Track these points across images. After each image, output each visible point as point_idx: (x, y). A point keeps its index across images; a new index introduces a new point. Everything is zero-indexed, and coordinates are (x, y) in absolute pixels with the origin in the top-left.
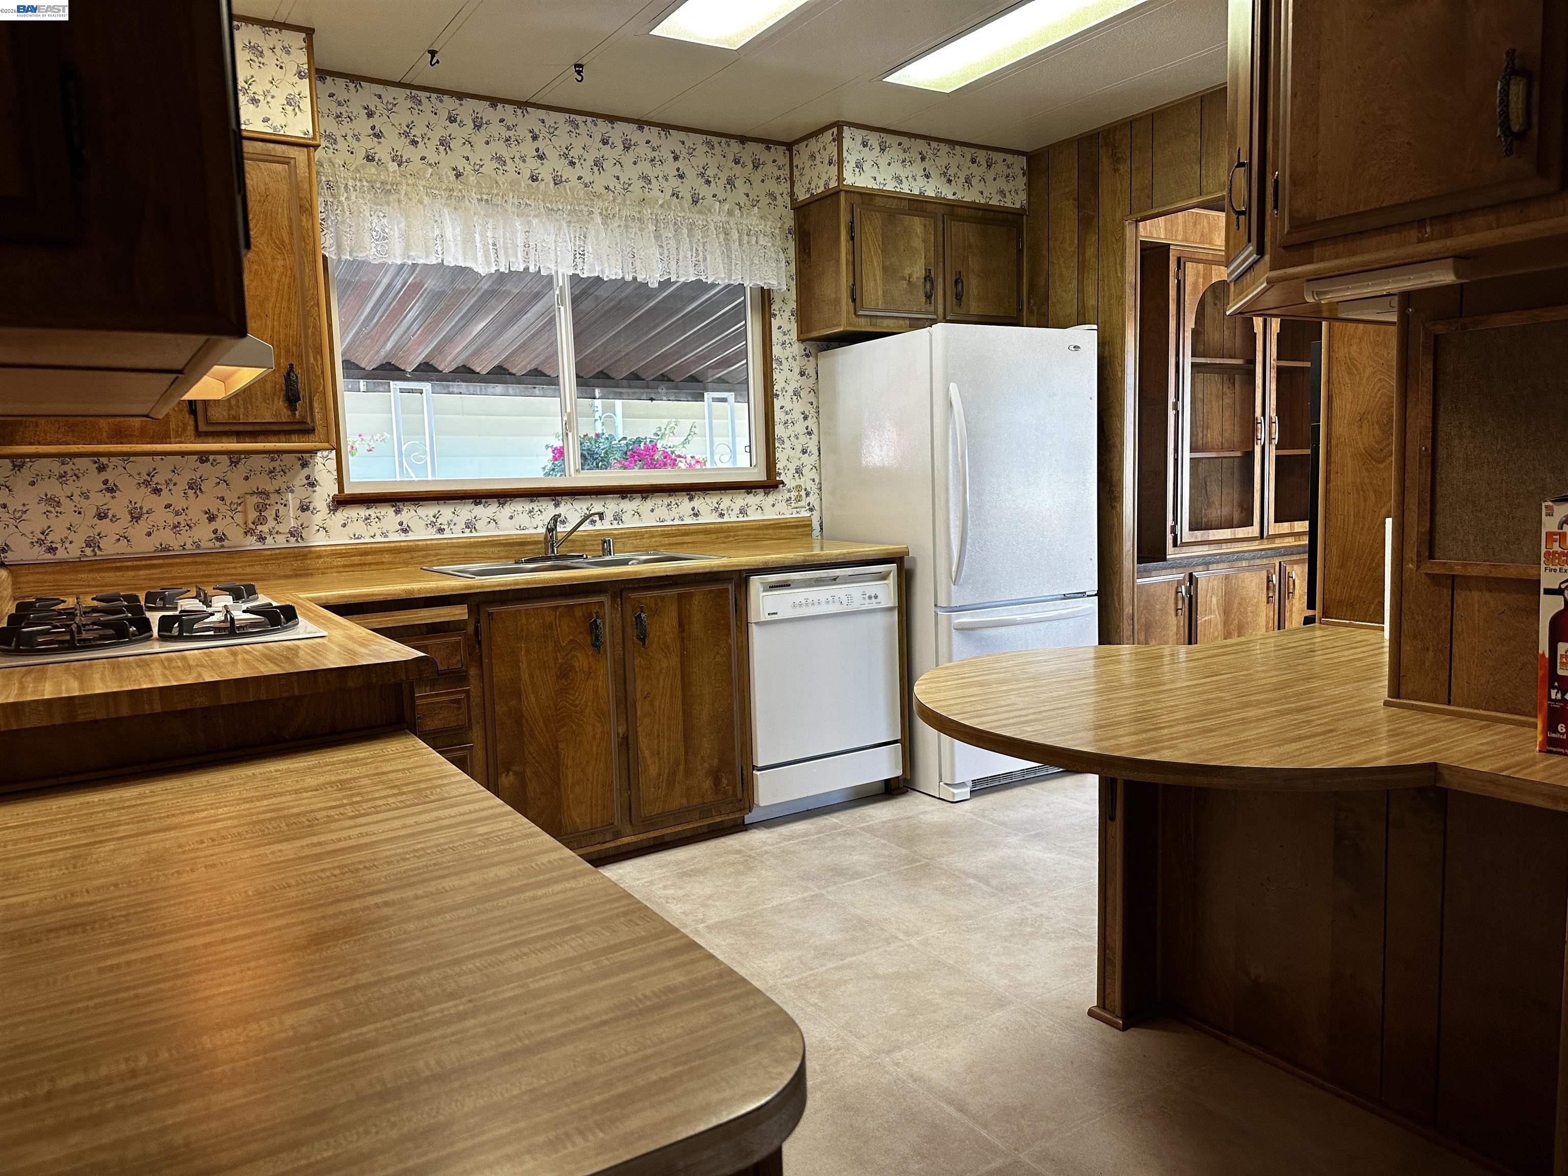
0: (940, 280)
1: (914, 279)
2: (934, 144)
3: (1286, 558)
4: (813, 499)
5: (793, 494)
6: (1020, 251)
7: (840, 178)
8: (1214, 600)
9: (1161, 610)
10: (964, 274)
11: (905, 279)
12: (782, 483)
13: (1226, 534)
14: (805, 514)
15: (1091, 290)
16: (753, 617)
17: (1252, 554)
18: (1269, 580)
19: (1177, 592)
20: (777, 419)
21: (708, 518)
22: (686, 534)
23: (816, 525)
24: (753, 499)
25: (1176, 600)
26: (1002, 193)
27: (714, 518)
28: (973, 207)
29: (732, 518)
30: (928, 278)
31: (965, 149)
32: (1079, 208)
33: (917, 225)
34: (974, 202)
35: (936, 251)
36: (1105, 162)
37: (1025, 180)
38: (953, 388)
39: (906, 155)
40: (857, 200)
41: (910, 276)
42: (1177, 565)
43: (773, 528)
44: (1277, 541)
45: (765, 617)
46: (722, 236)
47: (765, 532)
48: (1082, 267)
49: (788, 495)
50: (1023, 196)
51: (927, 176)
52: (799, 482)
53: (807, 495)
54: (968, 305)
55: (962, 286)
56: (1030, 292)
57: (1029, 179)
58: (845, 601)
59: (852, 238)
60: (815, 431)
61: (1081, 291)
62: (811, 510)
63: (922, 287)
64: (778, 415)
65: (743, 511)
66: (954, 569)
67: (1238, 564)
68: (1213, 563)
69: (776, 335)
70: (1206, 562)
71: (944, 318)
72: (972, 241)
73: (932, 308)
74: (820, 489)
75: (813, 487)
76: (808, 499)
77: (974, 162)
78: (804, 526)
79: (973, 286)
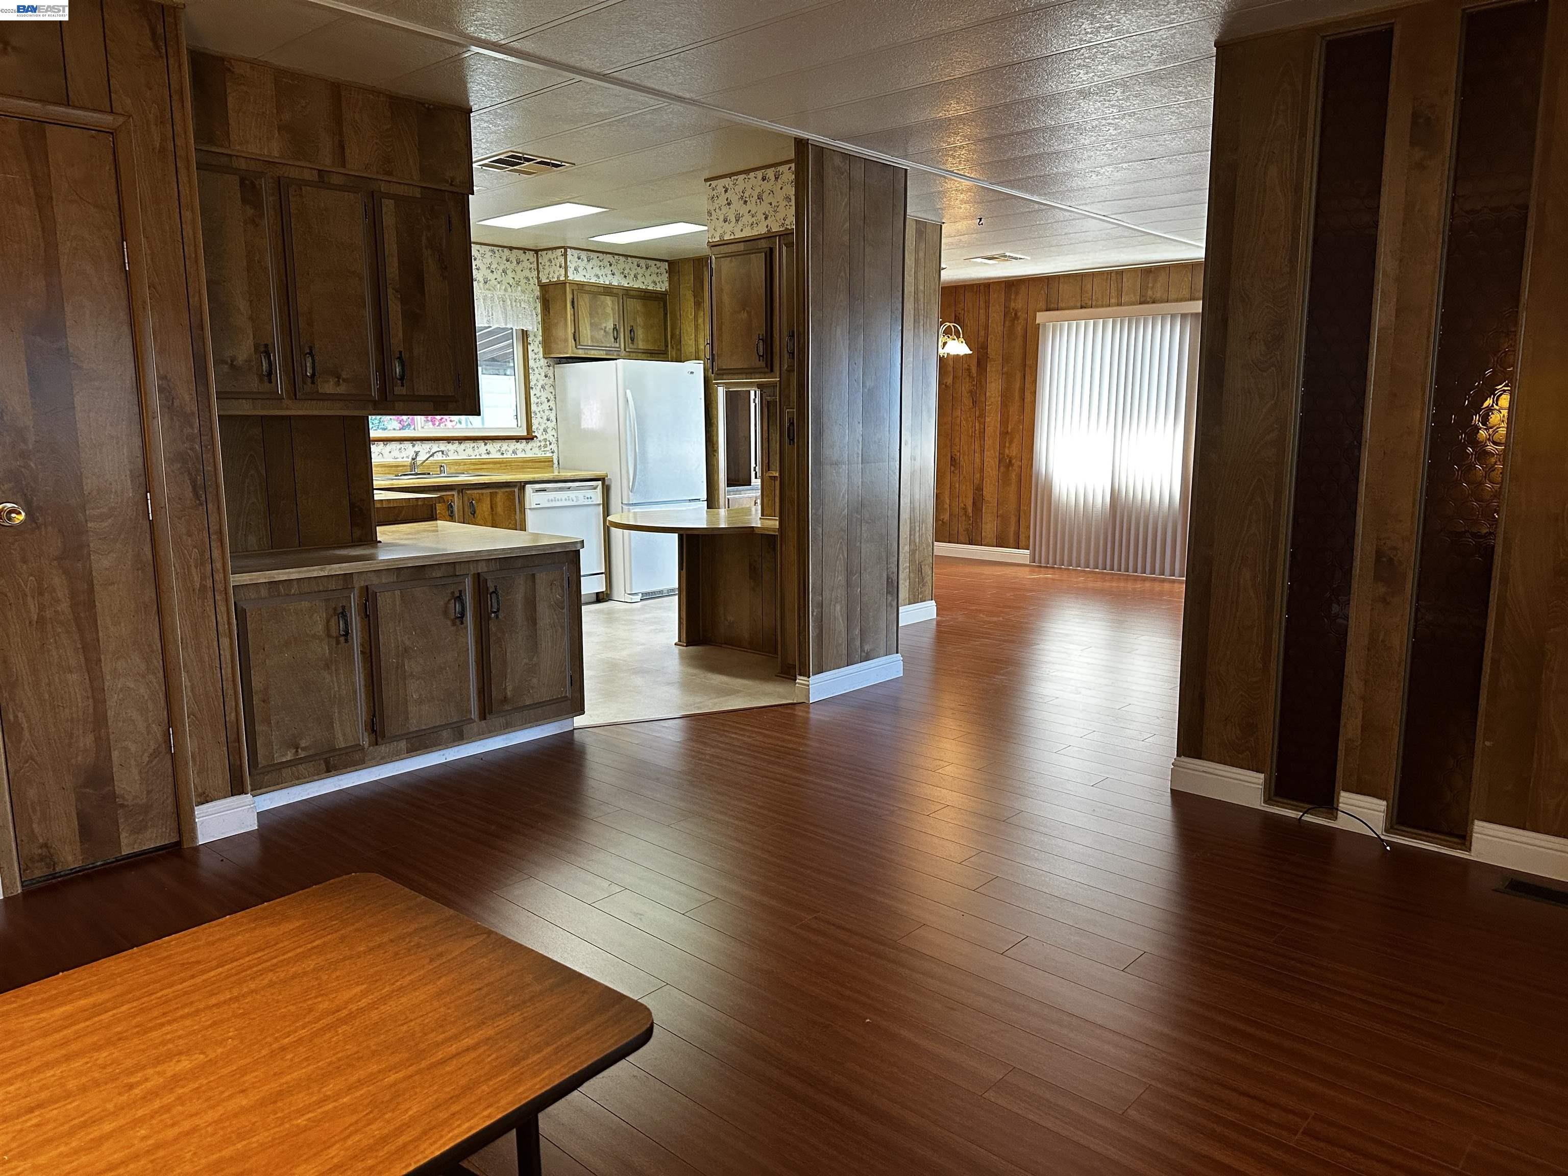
0: (622, 330)
1: (607, 330)
2: (616, 257)
4: (554, 447)
5: (543, 443)
6: (666, 314)
7: (566, 275)
10: (635, 327)
11: (603, 328)
12: (536, 437)
14: (549, 454)
16: (527, 505)
20: (532, 401)
21: (495, 455)
22: (484, 464)
23: (555, 461)
24: (521, 445)
26: (655, 283)
27: (498, 456)
28: (639, 290)
29: (508, 455)
30: (615, 328)
31: (634, 259)
32: (694, 296)
33: (608, 300)
34: (639, 288)
35: (619, 315)
37: (667, 275)
38: (628, 391)
39: (601, 263)
40: (576, 287)
41: (605, 328)
43: (532, 462)
45: (534, 506)
46: (501, 302)
47: (527, 464)
48: (696, 328)
49: (539, 444)
50: (667, 284)
51: (613, 274)
52: (545, 437)
53: (550, 444)
54: (638, 346)
55: (635, 334)
56: (671, 335)
57: (669, 275)
58: (575, 499)
59: (573, 308)
60: (554, 408)
61: (695, 341)
62: (553, 452)
63: (612, 335)
64: (533, 399)
65: (514, 452)
66: (631, 484)
69: (531, 355)
71: (625, 350)
72: (639, 308)
73: (617, 345)
74: (557, 441)
75: (553, 440)
76: (551, 447)
77: (638, 266)
78: (549, 461)
79: (640, 333)
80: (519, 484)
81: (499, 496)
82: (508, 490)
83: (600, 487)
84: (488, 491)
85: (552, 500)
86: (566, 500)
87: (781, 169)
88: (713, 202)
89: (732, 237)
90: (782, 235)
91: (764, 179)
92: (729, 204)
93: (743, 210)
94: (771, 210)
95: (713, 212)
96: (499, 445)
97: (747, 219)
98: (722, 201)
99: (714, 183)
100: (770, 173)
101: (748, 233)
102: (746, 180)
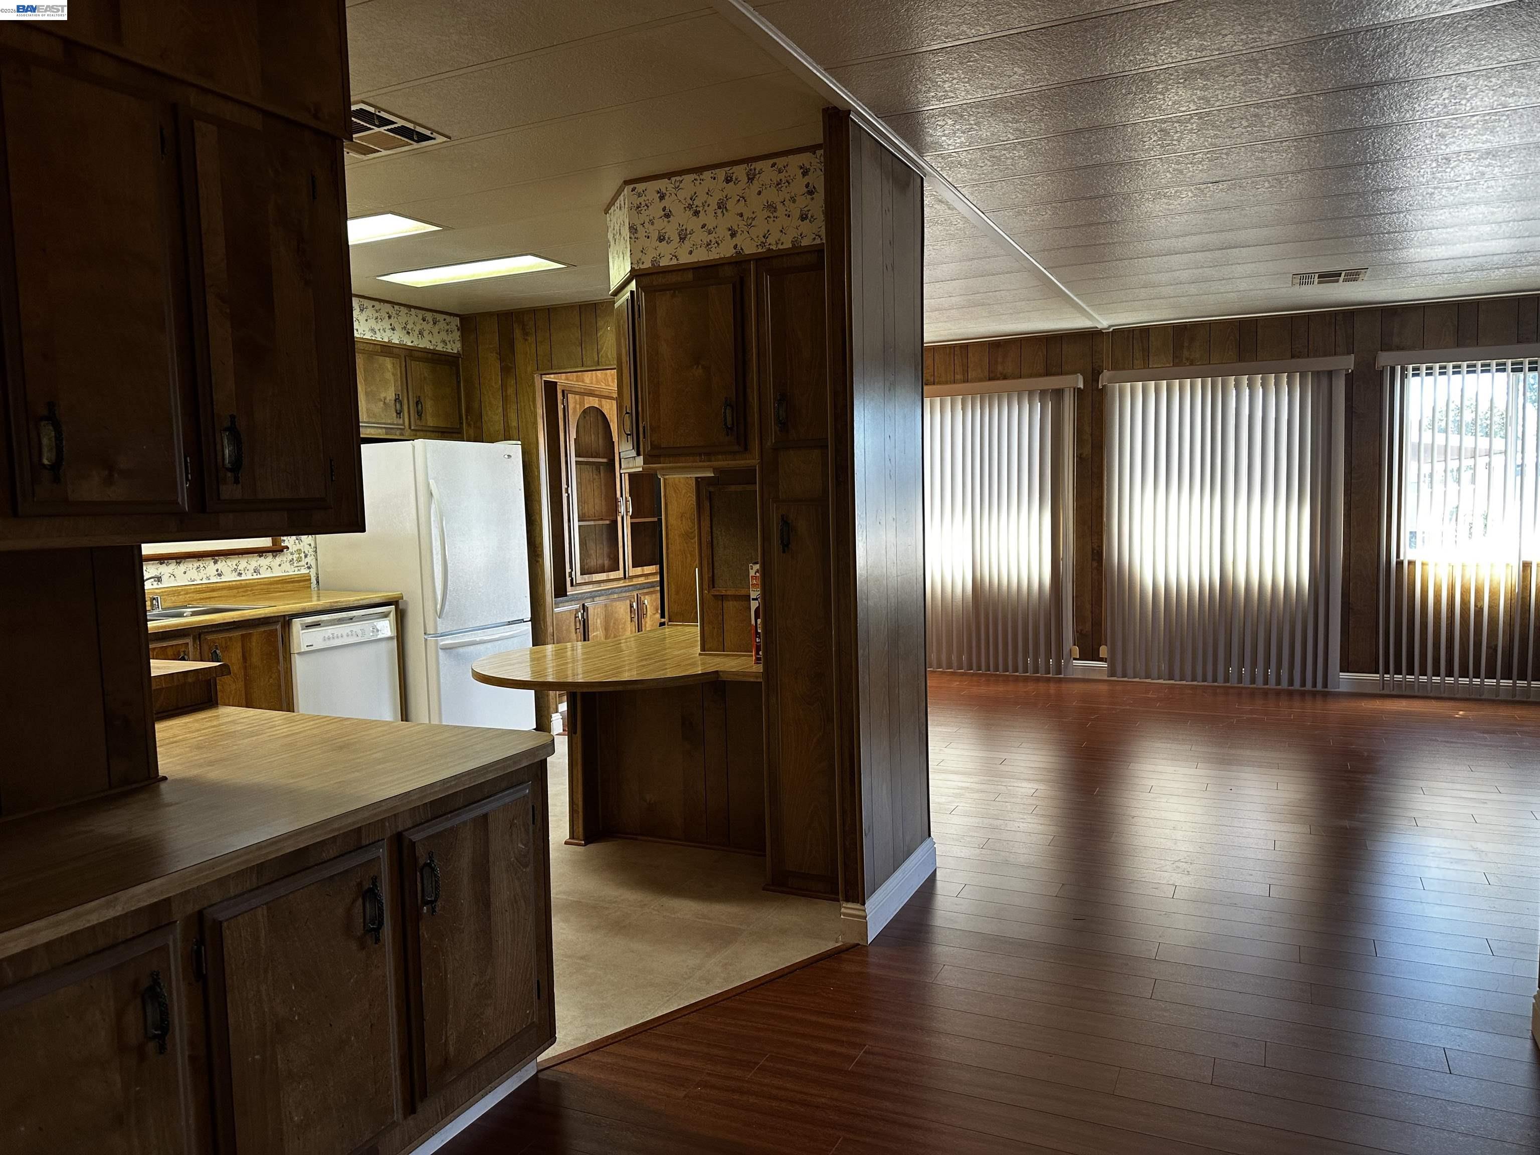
0: (405, 401)
1: (387, 401)
2: (396, 307)
3: (641, 591)
4: (310, 560)
5: (295, 556)
6: (459, 382)
8: (599, 621)
9: (566, 630)
10: (422, 398)
11: (381, 400)
12: (287, 548)
13: (602, 576)
14: (304, 571)
15: (513, 416)
16: (295, 649)
17: (620, 589)
18: (631, 606)
19: (576, 617)
21: (229, 577)
22: (213, 590)
23: (314, 580)
24: (265, 561)
25: (575, 622)
26: (444, 342)
27: (234, 577)
28: (426, 351)
29: (248, 576)
30: (397, 400)
31: (418, 311)
32: (501, 360)
33: (388, 363)
34: (425, 348)
35: (402, 382)
36: (518, 333)
37: (459, 334)
38: (433, 483)
39: (378, 314)
41: (385, 399)
42: (575, 598)
43: (281, 583)
44: (634, 580)
45: (304, 649)
47: (276, 586)
48: (505, 399)
49: (290, 557)
50: (459, 345)
51: (393, 329)
52: (298, 547)
53: (306, 556)
54: (426, 420)
55: (422, 406)
56: (467, 411)
57: (462, 334)
58: (359, 633)
61: (505, 415)
62: (309, 568)
63: (394, 407)
65: (256, 571)
66: (439, 607)
67: (612, 597)
68: (596, 597)
70: (593, 596)
71: (410, 428)
72: (426, 375)
73: (401, 421)
74: (316, 552)
75: (311, 551)
76: (307, 560)
77: (424, 321)
78: (305, 581)
79: (429, 406)
80: (282, 619)
81: (254, 639)
82: (266, 628)
83: (392, 615)
84: (237, 634)
85: (329, 638)
86: (348, 636)
87: (758, 165)
88: (639, 213)
89: (674, 262)
90: (760, 259)
91: (728, 180)
92: (667, 216)
93: (693, 224)
94: (742, 223)
95: (640, 228)
96: (235, 562)
97: (700, 236)
98: (656, 210)
99: (640, 187)
100: (740, 172)
101: (702, 256)
102: (697, 183)
